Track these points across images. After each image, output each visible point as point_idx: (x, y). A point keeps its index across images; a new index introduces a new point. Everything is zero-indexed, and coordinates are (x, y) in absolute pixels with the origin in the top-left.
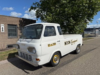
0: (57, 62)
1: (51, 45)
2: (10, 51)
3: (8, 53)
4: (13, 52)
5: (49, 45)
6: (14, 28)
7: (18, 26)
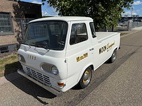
0: (88, 81)
1: (82, 58)
2: (6, 60)
3: (4, 65)
4: (11, 61)
5: (78, 59)
6: (6, 19)
7: (13, 15)
